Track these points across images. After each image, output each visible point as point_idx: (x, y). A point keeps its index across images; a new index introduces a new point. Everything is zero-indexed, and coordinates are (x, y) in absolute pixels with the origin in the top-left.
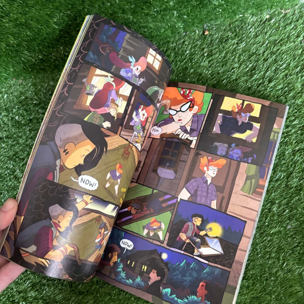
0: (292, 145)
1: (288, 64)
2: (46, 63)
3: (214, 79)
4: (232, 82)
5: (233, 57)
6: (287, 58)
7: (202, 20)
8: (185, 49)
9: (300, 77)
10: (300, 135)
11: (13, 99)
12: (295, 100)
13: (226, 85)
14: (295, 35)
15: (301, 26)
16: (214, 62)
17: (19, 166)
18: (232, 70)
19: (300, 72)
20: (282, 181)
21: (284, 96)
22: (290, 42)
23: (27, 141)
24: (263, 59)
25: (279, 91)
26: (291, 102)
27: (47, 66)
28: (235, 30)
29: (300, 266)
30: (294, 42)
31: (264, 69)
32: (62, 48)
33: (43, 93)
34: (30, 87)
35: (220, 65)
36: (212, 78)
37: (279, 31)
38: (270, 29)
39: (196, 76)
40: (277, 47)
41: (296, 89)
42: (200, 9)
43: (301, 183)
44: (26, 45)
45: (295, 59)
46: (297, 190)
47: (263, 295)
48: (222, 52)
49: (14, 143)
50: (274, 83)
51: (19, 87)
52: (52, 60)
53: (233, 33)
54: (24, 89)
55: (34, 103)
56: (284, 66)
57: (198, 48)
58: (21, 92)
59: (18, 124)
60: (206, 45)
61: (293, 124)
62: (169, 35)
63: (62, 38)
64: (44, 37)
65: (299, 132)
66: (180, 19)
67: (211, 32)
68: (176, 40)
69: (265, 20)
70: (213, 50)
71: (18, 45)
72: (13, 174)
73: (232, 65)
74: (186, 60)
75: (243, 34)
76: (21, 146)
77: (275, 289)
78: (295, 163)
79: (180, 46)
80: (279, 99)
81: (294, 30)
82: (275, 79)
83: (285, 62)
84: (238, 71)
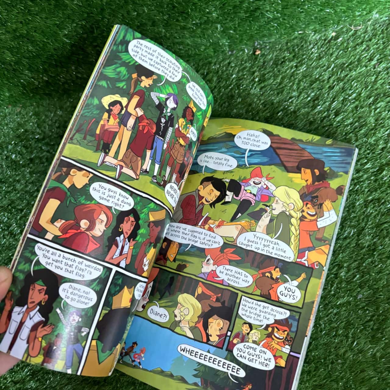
0: (364, 194)
1: (359, 93)
2: (53, 86)
3: (267, 111)
4: (290, 115)
5: (291, 84)
6: (358, 87)
7: (252, 36)
8: (231, 72)
9: (373, 111)
10: (374, 181)
11: (8, 132)
12: (368, 139)
13: (282, 118)
14: (367, 57)
15: (374, 47)
16: (266, 90)
17: (16, 219)
18: (289, 100)
19: (373, 104)
20: (351, 239)
21: (353, 132)
22: (361, 66)
23: (27, 186)
24: (328, 86)
25: (348, 126)
26: (362, 141)
27: (53, 90)
28: (294, 50)
29: (374, 346)
30: (366, 67)
31: (329, 99)
32: (73, 68)
33: (48, 125)
34: (31, 117)
35: (274, 93)
36: (264, 109)
37: (348, 52)
38: (337, 49)
39: (244, 107)
40: (345, 72)
41: (369, 125)
42: (250, 22)
43: (375, 242)
44: (27, 62)
45: (368, 88)
46: (369, 250)
47: (328, 383)
48: (278, 76)
49: (10, 189)
50: (342, 117)
51: (16, 117)
52: (61, 83)
53: (290, 53)
54: (24, 120)
55: (37, 137)
56: (354, 95)
57: (247, 71)
58: (18, 123)
59: (15, 164)
60: (258, 67)
61: (365, 167)
62: (211, 54)
63: (75, 56)
64: (50, 53)
65: (372, 178)
66: (224, 35)
67: (263, 52)
68: (220, 60)
69: (330, 38)
70: (266, 74)
71: (16, 63)
72: (8, 229)
73: (289, 93)
74: (232, 86)
75: (303, 55)
76: (18, 193)
77: (343, 375)
78: (368, 216)
79: (224, 68)
80: (348, 137)
81: (366, 51)
82: (343, 112)
83: (355, 91)
84: (297, 101)
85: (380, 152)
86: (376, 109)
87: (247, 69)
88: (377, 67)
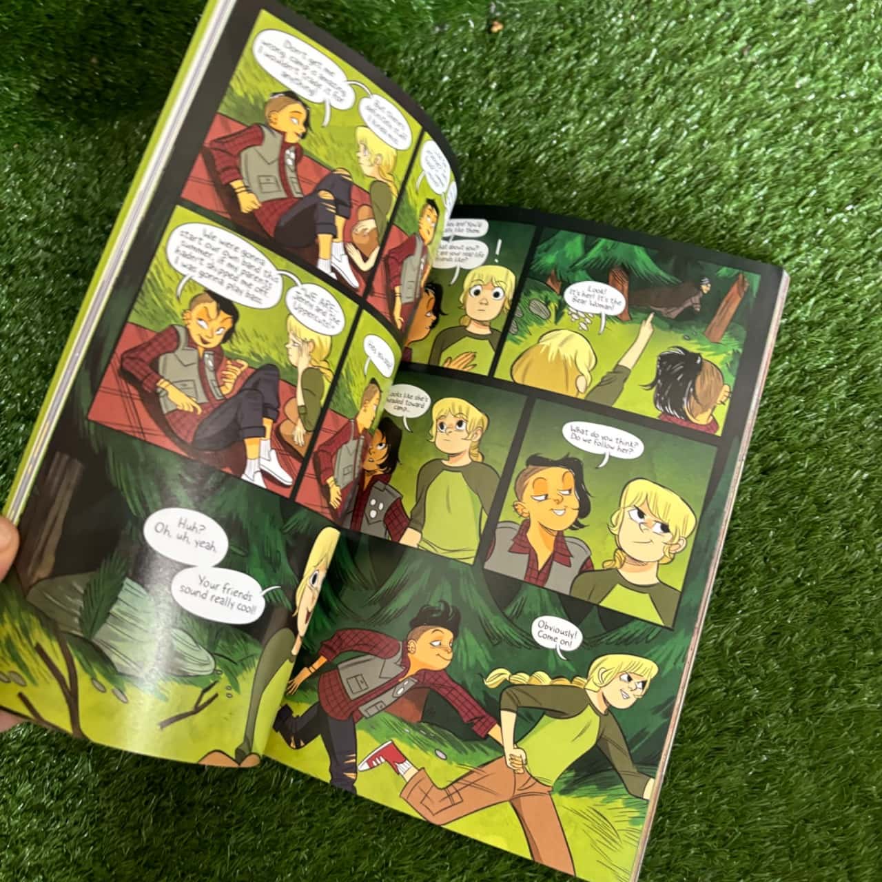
1: (706, 111)
2: (54, 106)
3: (515, 152)
4: (562, 160)
5: (565, 94)
6: (705, 96)
8: (439, 70)
9: (735, 147)
12: (722, 207)
13: (547, 166)
14: (727, 34)
15: (742, 11)
16: (513, 108)
18: (560, 128)
19: (736, 133)
21: (694, 193)
22: (713, 53)
24: (643, 97)
25: (682, 181)
26: (711, 211)
27: (56, 114)
28: (573, 21)
30: (724, 54)
31: (645, 124)
32: (94, 61)
33: (46, 192)
34: (8, 175)
35: (530, 113)
36: (507, 148)
37: (686, 24)
38: (664, 16)
40: (679, 66)
41: (726, 178)
45: (725, 99)
48: (538, 78)
50: (670, 161)
52: (70, 98)
53: (565, 28)
55: (21, 219)
56: (698, 115)
57: (473, 68)
60: (496, 60)
62: (396, 33)
63: (95, 31)
67: (509, 26)
68: (415, 46)
70: (513, 74)
73: (562, 112)
74: (441, 100)
75: (592, 32)
79: (425, 63)
80: (681, 204)
81: (727, 20)
82: (672, 150)
83: (698, 106)
84: (577, 129)
85: (747, 232)
86: (740, 145)
87: (473, 64)
88: (746, 53)
